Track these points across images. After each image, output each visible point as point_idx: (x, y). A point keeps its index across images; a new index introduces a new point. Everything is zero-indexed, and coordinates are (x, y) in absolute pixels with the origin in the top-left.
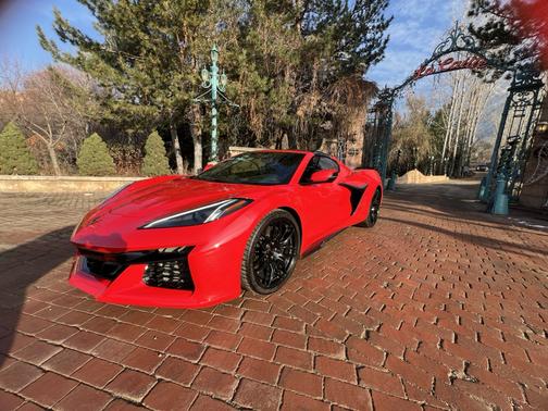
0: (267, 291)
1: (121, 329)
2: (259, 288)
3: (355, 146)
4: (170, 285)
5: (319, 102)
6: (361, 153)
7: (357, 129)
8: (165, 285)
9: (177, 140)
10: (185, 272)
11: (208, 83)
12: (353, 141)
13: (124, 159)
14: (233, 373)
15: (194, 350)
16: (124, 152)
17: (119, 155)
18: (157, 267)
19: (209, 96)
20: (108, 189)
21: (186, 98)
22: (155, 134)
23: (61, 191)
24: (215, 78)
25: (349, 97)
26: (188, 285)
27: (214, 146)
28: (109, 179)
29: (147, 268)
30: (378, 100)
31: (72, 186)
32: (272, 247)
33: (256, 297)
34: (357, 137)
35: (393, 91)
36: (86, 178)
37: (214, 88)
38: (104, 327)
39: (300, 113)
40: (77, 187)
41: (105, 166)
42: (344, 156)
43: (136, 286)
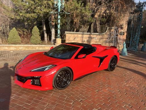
0: (60, 89)
1: (26, 94)
2: (58, 88)
3: (122, 31)
4: (37, 85)
5: (106, 10)
6: (126, 34)
7: (124, 23)
8: (35, 85)
9: (45, 26)
10: (40, 82)
11: (57, 5)
12: (122, 28)
13: (24, 34)
14: (47, 103)
15: (41, 99)
16: (24, 31)
17: (21, 33)
18: (34, 80)
19: (57, 10)
20: (18, 50)
21: (48, 11)
22: (36, 27)
23: (3, 50)
24: (59, 2)
25: (119, 9)
26: (40, 85)
27: (59, 32)
28: (19, 45)
29: (32, 80)
30: (135, 8)
31: (6, 48)
32: (63, 77)
33: (58, 90)
34: (123, 26)
35: (143, 4)
36: (11, 45)
37: (59, 7)
38: (23, 93)
39: (96, 16)
40: (8, 49)
41: (17, 40)
42: (117, 35)
43: (29, 84)
